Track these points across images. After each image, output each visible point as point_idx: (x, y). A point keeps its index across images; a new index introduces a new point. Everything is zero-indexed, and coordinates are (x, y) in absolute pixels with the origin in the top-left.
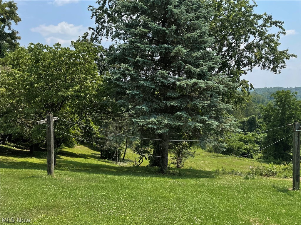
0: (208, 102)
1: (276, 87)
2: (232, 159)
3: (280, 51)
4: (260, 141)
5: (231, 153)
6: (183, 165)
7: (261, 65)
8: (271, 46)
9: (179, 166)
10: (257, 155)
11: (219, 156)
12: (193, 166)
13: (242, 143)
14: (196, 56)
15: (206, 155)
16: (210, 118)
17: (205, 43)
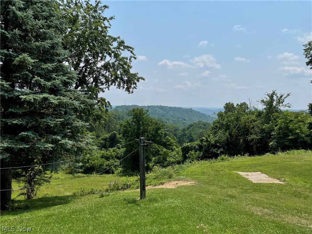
0: (61, 120)
1: (133, 105)
2: (95, 177)
3: (132, 73)
4: (120, 156)
5: (93, 171)
6: (36, 194)
7: (117, 84)
8: (125, 68)
9: (30, 196)
10: (118, 169)
11: (80, 177)
12: (49, 193)
13: (104, 159)
14: (47, 68)
15: (66, 178)
16: (64, 137)
17: (58, 55)
